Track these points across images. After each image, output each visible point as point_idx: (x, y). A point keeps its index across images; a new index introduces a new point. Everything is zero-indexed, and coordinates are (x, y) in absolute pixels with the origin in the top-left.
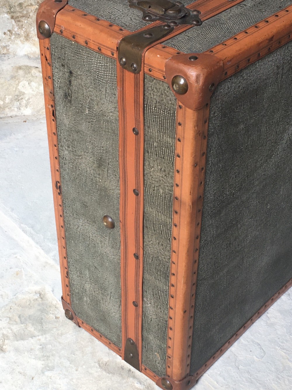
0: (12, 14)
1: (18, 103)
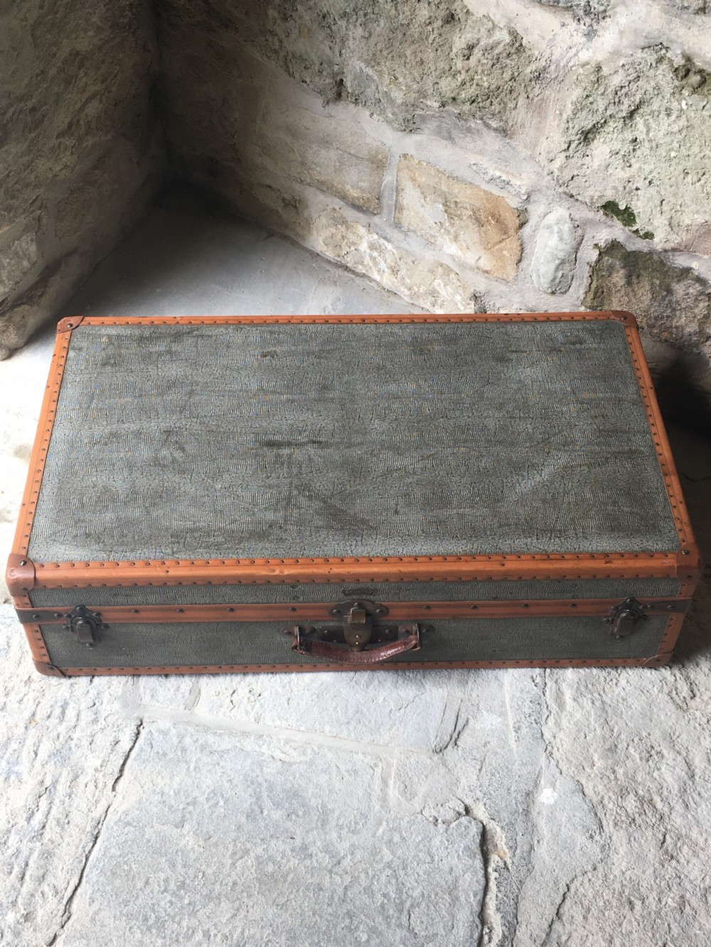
0: (446, 208)
1: (433, 299)
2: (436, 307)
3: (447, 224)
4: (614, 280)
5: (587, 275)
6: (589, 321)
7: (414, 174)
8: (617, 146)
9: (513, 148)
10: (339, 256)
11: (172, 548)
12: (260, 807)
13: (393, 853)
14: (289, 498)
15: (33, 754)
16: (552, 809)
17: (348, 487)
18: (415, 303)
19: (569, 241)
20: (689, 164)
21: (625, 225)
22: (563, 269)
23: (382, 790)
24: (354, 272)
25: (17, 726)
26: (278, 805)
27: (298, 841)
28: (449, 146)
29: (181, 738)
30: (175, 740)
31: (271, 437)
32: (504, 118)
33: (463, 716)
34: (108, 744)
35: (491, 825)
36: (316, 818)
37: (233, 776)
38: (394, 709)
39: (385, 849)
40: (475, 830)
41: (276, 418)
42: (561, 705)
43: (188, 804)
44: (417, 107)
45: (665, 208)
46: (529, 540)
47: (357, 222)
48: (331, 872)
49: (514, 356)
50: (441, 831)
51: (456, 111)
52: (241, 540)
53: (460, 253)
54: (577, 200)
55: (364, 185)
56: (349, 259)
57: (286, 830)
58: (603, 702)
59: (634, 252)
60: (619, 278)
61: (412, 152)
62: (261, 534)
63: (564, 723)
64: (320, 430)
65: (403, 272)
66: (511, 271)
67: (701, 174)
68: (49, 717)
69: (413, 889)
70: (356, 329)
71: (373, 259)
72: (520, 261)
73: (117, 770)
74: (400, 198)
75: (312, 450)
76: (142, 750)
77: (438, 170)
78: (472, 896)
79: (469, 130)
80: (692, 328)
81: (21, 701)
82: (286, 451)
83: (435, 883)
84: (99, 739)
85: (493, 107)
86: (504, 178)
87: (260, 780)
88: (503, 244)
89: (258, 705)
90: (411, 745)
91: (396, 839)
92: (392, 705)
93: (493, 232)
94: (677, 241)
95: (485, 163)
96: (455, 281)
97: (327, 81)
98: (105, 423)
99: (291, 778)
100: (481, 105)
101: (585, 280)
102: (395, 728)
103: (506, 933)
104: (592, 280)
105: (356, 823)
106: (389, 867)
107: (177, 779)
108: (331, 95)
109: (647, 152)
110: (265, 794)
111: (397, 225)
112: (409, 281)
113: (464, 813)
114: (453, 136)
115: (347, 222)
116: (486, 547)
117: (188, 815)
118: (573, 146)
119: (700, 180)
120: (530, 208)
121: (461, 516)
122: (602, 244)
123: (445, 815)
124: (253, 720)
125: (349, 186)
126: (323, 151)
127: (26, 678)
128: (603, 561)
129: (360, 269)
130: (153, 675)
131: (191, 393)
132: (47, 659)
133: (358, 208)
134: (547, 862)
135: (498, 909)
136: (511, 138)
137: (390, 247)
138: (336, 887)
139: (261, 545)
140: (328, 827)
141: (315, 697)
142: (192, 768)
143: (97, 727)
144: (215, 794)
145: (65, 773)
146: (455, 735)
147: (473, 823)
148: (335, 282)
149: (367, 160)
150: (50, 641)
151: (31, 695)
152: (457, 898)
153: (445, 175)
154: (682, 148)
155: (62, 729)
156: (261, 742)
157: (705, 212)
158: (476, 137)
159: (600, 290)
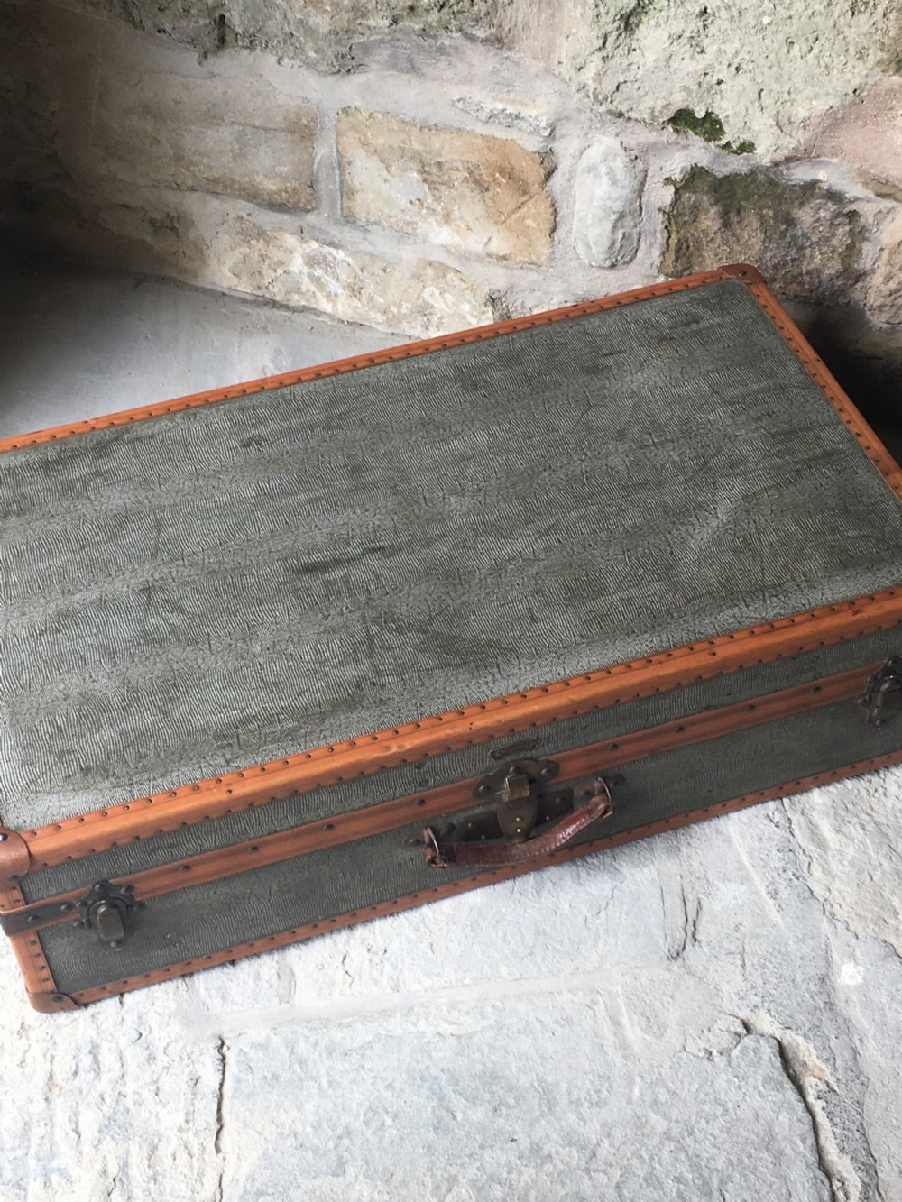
0: (425, 175)
1: (425, 319)
2: (432, 329)
3: (430, 201)
4: (703, 226)
5: (660, 227)
6: (695, 288)
7: (365, 135)
8: (676, 27)
9: (517, 64)
10: (260, 288)
11: (224, 756)
12: (448, 1110)
13: (666, 1117)
14: (370, 638)
15: (74, 1136)
16: (863, 989)
17: (450, 602)
18: (395, 331)
19: (627, 182)
20: (793, 29)
21: (708, 140)
22: (623, 227)
23: (615, 1034)
24: (286, 307)
25: (31, 1101)
26: (474, 1100)
27: (524, 1143)
28: (413, 81)
29: (291, 1047)
30: (284, 1052)
31: (306, 559)
32: (495, 21)
33: (690, 897)
34: (184, 1086)
35: (788, 1036)
36: (537, 1101)
37: (391, 1079)
38: (589, 915)
39: (653, 1115)
40: (769, 1050)
41: (301, 529)
42: (822, 844)
43: (340, 1138)
44: (354, 32)
45: (766, 100)
46: (736, 609)
47: (281, 229)
48: (587, 1170)
49: (610, 361)
50: (722, 1065)
51: (417, 27)
52: (323, 717)
53: (457, 240)
54: (629, 119)
55: (285, 169)
56: (276, 290)
57: (501, 1131)
58: (877, 824)
59: (726, 177)
60: (710, 220)
61: (356, 102)
62: (350, 701)
63: (835, 867)
64: (375, 532)
65: (370, 289)
66: (542, 248)
67: (812, 39)
68: (76, 1073)
69: (713, 1158)
70: (365, 375)
71: (316, 280)
72: (554, 230)
73: (213, 1119)
74: (348, 177)
75: (373, 562)
76: (238, 1080)
77: (403, 122)
78: (799, 1142)
79: (441, 50)
80: (834, 267)
81: (22, 1063)
82: (337, 574)
83: (741, 1140)
84: (166, 1083)
85: (476, 8)
86: (510, 109)
87: (434, 1072)
88: (524, 209)
89: (388, 967)
90: (634, 958)
91: (663, 1096)
92: (585, 910)
93: (504, 196)
94: (792, 146)
95: (476, 94)
96: (457, 282)
97: (202, 22)
98: (42, 601)
99: (478, 1055)
100: (455, 8)
101: (659, 236)
102: (602, 941)
103: (866, 1180)
104: (669, 233)
105: (598, 1092)
106: (669, 1138)
107: (309, 1108)
108: (210, 42)
109: (725, 25)
110: (449, 1091)
111: (349, 219)
112: (382, 301)
113: (745, 1031)
114: (418, 64)
115: (265, 232)
116: (681, 636)
117: (346, 1155)
118: (611, 39)
119: (812, 49)
120: (558, 146)
121: (629, 601)
122: (677, 176)
123: (719, 1043)
124: (389, 990)
125: (261, 177)
126: (210, 132)
127: (17, 1027)
128: (850, 612)
129: (297, 300)
130: (213, 967)
131: (158, 525)
132: (50, 985)
133: (277, 206)
134: (883, 1065)
135: (842, 1150)
136: (510, 49)
137: (340, 254)
138: (602, 1190)
139: (355, 716)
140: (558, 1109)
141: (468, 930)
142: (325, 1085)
143: (157, 1067)
144: (375, 1112)
145: (134, 1149)
146: (690, 928)
147: (762, 1041)
148: (265, 329)
149: (283, 130)
150: (54, 954)
151: (36, 1050)
152: (781, 1153)
153: (415, 126)
154: (778, 8)
155: (104, 1085)
156: (414, 1018)
157: (828, 94)
158: (454, 59)
159: (684, 246)
